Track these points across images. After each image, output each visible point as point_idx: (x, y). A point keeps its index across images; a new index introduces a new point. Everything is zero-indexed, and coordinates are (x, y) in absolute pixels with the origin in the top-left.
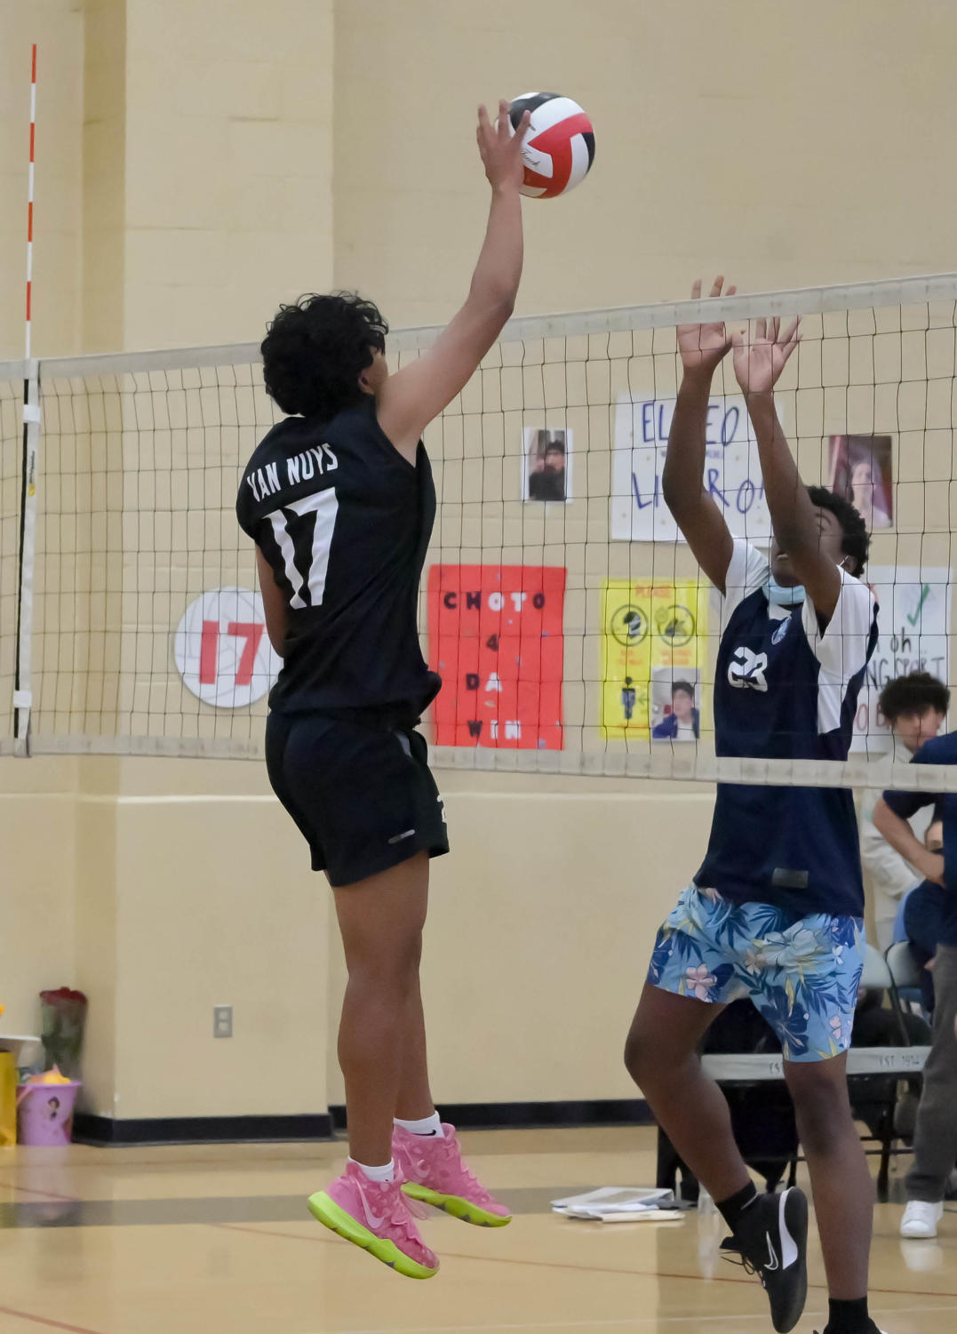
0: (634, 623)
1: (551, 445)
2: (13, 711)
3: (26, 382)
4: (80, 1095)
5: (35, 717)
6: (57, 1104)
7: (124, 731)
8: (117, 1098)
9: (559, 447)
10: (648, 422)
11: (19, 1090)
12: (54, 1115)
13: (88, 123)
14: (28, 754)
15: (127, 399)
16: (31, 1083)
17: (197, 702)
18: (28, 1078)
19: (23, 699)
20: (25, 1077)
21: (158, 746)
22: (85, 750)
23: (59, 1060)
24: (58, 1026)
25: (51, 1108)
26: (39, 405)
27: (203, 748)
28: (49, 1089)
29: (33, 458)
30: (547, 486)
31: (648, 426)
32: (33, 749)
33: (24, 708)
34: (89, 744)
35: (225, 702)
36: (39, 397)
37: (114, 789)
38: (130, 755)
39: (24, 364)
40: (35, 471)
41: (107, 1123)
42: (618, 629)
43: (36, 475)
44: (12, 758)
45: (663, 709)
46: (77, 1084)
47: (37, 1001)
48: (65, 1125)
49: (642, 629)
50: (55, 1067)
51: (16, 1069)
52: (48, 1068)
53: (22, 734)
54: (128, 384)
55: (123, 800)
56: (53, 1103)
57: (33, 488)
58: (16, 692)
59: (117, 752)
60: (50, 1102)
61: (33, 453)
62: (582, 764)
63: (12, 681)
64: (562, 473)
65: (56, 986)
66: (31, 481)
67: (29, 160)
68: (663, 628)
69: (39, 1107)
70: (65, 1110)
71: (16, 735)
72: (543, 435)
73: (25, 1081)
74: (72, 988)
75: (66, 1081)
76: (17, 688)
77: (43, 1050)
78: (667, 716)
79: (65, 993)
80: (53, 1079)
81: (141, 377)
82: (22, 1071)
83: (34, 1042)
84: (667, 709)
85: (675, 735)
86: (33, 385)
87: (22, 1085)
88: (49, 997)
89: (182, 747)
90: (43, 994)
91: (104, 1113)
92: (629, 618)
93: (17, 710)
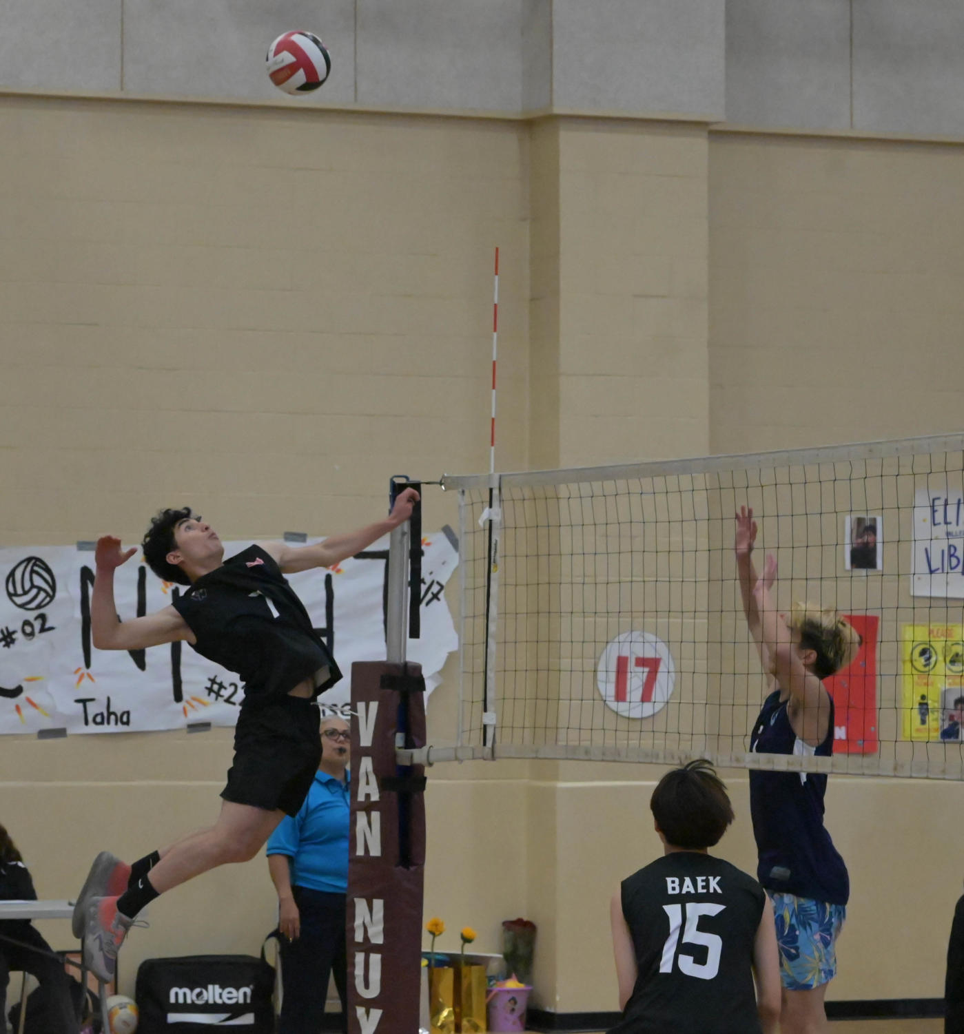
0: (927, 656)
1: (866, 528)
2: (482, 726)
3: (491, 490)
4: (531, 996)
5: (498, 731)
6: (515, 1003)
7: (562, 743)
8: (558, 998)
9: (872, 529)
10: (936, 511)
11: (488, 992)
12: (513, 1010)
13: (532, 300)
14: (493, 757)
15: (563, 503)
16: (496, 987)
17: (615, 715)
18: (494, 984)
19: (490, 718)
20: (492, 983)
21: (587, 752)
22: (534, 756)
23: (516, 970)
24: (515, 947)
25: (510, 1006)
26: (500, 506)
27: (619, 755)
28: (509, 991)
29: (496, 544)
30: (864, 557)
31: (936, 514)
32: (496, 755)
33: (491, 725)
34: (537, 752)
35: (636, 714)
36: (500, 501)
37: (555, 777)
38: (567, 759)
39: (490, 476)
40: (498, 554)
41: (552, 1016)
42: (916, 660)
43: (498, 557)
44: (482, 760)
45: (948, 718)
46: (530, 988)
47: (500, 927)
48: (520, 1017)
49: (933, 659)
50: (514, 975)
51: (487, 977)
52: (508, 977)
53: (489, 744)
54: (563, 491)
55: (562, 785)
56: (512, 1002)
57: (496, 566)
58: (484, 713)
59: (558, 757)
60: (510, 1001)
61: (496, 541)
62: (895, 769)
63: (481, 705)
64: (874, 550)
65: (514, 918)
66: (494, 562)
67: (493, 330)
68: (948, 659)
69: (502, 1004)
70: (521, 1006)
71: (485, 744)
72: (860, 521)
73: (492, 986)
74: (525, 919)
75: (521, 986)
76: (485, 710)
77: (504, 963)
78: (951, 722)
79: (520, 922)
80: (512, 984)
81: (574, 487)
82: (490, 978)
83: (499, 958)
84: (951, 717)
85: (957, 737)
86: (495, 492)
87: (490, 988)
88: (509, 925)
89: (604, 754)
90: (505, 924)
91: (549, 1009)
92: (923, 652)
93: (485, 727)
